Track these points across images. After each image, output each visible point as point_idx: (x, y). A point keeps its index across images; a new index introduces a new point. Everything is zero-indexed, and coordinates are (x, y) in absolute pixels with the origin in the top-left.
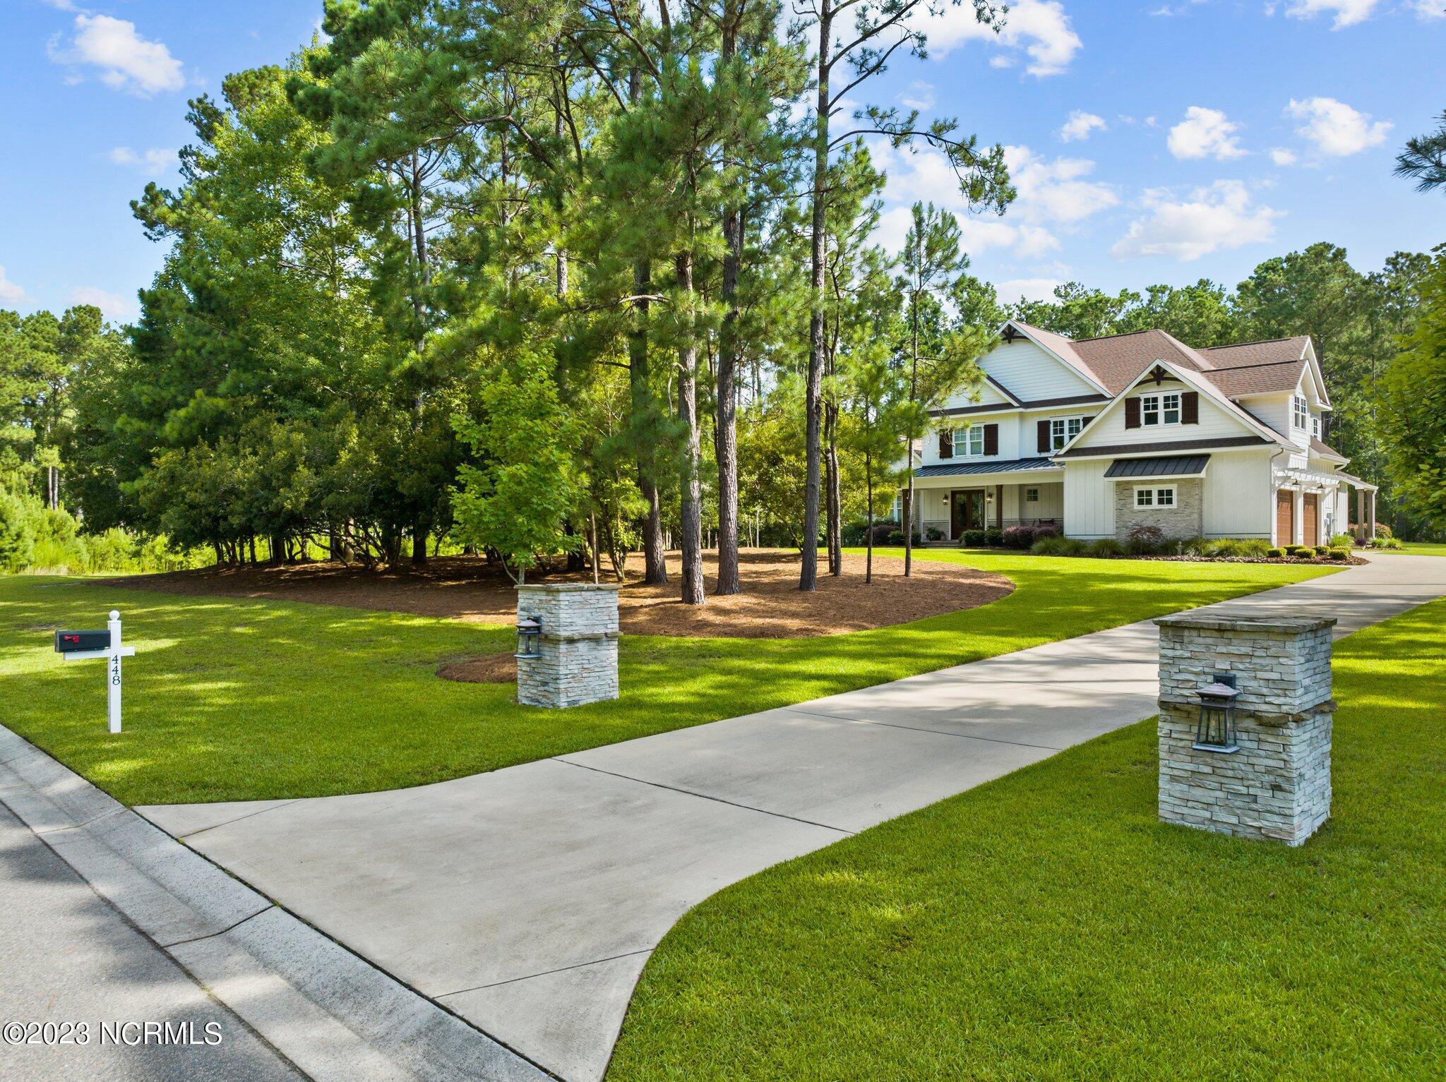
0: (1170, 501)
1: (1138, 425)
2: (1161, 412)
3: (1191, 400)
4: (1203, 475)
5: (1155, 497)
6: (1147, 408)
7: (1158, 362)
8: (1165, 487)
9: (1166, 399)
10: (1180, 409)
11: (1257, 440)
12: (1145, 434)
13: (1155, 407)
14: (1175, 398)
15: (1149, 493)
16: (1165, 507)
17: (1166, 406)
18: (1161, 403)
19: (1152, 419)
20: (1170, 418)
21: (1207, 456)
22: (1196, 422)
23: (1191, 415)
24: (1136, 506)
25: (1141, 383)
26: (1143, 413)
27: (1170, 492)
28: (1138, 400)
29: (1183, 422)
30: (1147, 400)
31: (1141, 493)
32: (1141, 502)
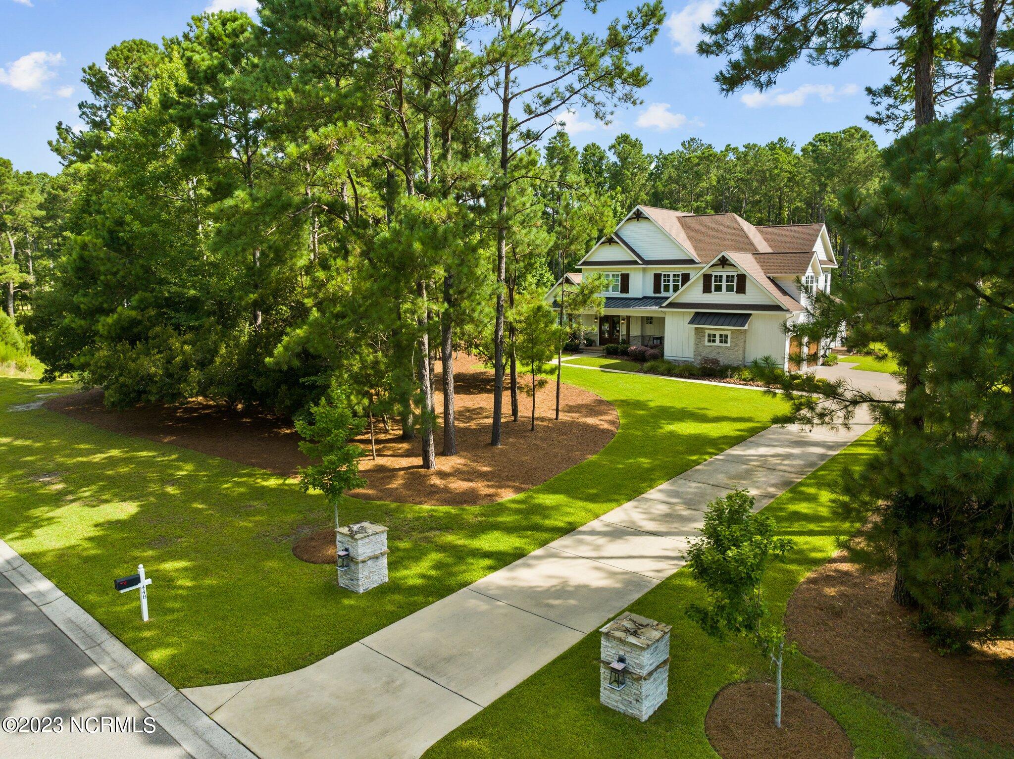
0: (726, 342)
1: (710, 292)
2: (724, 284)
3: (742, 279)
4: (746, 327)
5: (718, 339)
6: (716, 281)
7: (723, 254)
8: (724, 333)
9: (728, 276)
10: (735, 284)
11: (777, 308)
12: (714, 298)
13: (721, 281)
14: (733, 276)
15: (715, 336)
16: (723, 345)
17: (727, 281)
18: (724, 279)
19: (718, 289)
20: (730, 289)
21: (750, 315)
22: (744, 293)
23: (741, 289)
24: (707, 343)
25: (712, 266)
26: (713, 284)
27: (726, 336)
28: (711, 275)
29: (737, 292)
30: (716, 276)
31: (709, 335)
32: (709, 341)
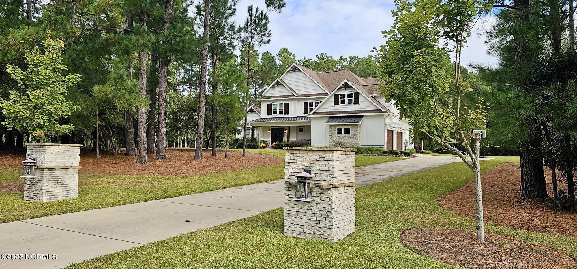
0: (349, 133)
1: (338, 104)
2: (346, 99)
3: (357, 95)
4: (361, 123)
5: (343, 131)
6: (341, 98)
7: (346, 81)
8: (347, 128)
9: (348, 95)
10: (353, 99)
11: (380, 111)
12: (341, 108)
13: (344, 98)
14: (351, 94)
15: (341, 130)
16: (347, 135)
17: (348, 97)
18: (346, 96)
19: (343, 102)
20: (350, 102)
21: (362, 116)
22: (359, 104)
23: (357, 102)
24: (337, 134)
25: (339, 88)
26: (340, 100)
27: (349, 130)
28: (338, 95)
29: (354, 104)
30: (341, 95)
31: (338, 130)
